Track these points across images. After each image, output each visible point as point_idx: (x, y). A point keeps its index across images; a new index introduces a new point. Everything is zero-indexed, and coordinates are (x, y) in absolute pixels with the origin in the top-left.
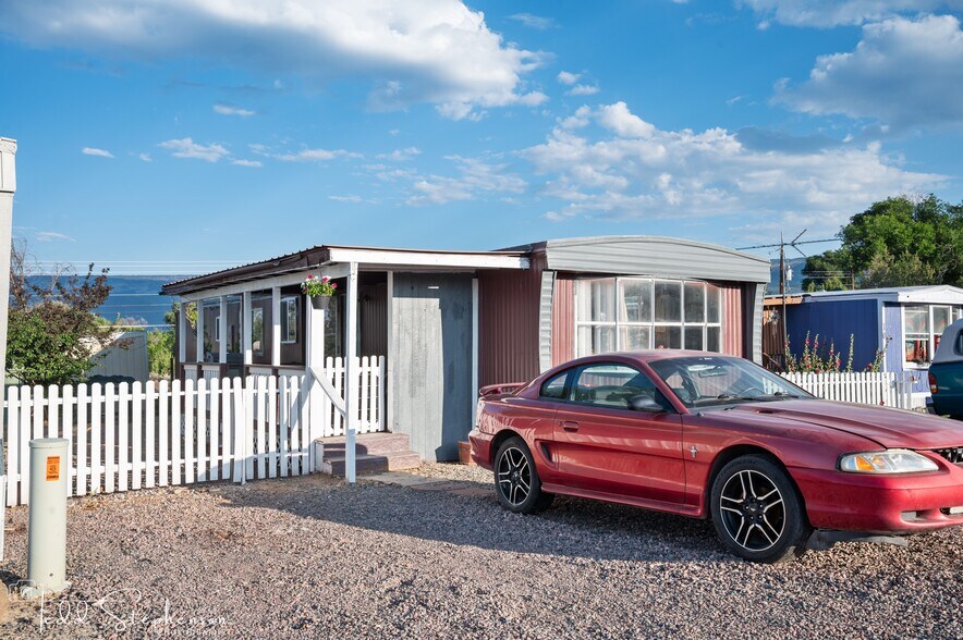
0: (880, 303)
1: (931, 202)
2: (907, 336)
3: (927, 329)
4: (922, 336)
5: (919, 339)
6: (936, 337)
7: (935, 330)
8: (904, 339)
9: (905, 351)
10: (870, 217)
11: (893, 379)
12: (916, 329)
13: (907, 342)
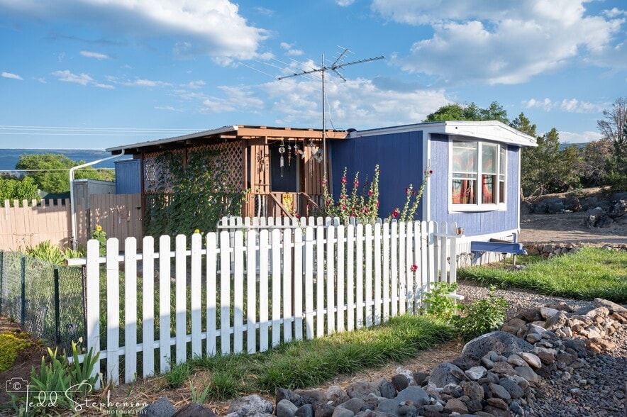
0: (425, 135)
1: (472, 108)
2: (455, 175)
3: (475, 168)
4: (469, 175)
5: (467, 179)
6: (484, 177)
7: (483, 170)
8: (451, 178)
9: (451, 192)
10: (437, 115)
11: (431, 230)
12: (464, 167)
13: (454, 182)
